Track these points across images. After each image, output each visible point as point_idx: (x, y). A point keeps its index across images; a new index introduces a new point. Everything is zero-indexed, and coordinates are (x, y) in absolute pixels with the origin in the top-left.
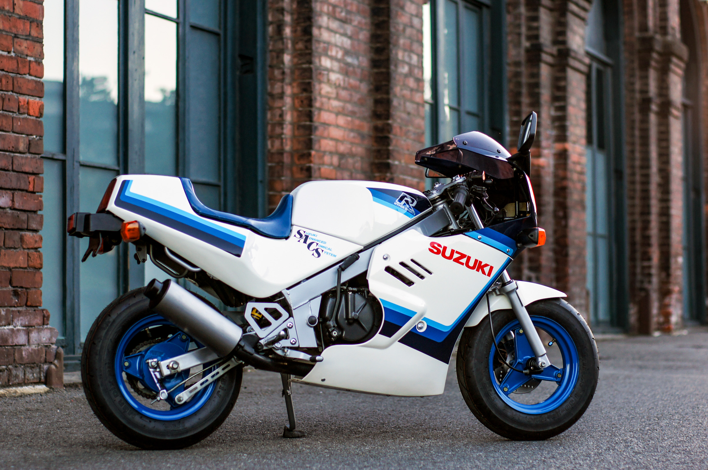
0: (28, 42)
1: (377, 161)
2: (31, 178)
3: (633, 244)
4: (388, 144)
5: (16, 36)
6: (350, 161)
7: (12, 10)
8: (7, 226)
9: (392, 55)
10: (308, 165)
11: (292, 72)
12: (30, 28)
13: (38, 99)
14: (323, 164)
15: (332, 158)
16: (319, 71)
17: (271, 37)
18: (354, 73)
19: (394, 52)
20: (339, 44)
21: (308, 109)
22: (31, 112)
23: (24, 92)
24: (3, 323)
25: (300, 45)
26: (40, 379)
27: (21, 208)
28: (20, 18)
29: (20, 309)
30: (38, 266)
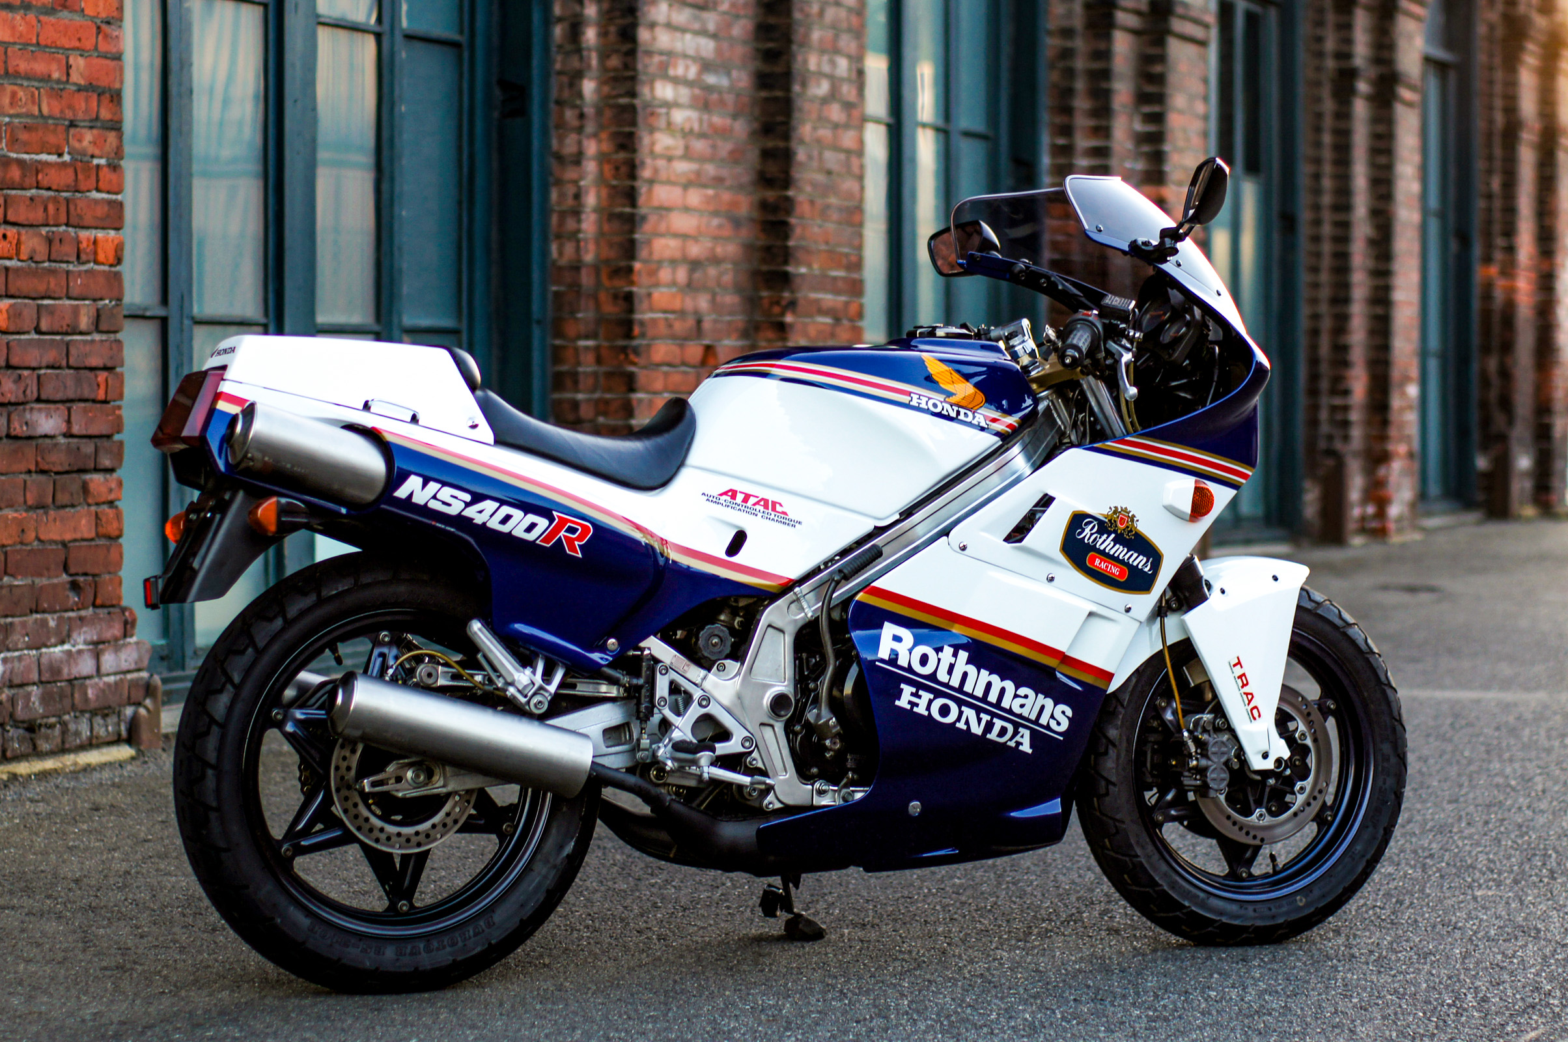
0: (95, 131)
1: (765, 268)
2: (102, 376)
3: (1314, 361)
4: (786, 237)
5: (72, 124)
6: (712, 271)
7: (64, 78)
8: (59, 468)
9: (797, 66)
10: (627, 289)
11: (599, 112)
12: (98, 106)
13: (112, 233)
14: (657, 285)
15: (674, 273)
16: (649, 110)
17: (560, 47)
18: (722, 102)
19: (800, 58)
20: (691, 52)
21: (628, 183)
22: (101, 257)
23: (86, 224)
24: (53, 640)
25: (614, 62)
26: (119, 735)
27: (84, 432)
28: (79, 90)
29: (83, 613)
30: (115, 533)
